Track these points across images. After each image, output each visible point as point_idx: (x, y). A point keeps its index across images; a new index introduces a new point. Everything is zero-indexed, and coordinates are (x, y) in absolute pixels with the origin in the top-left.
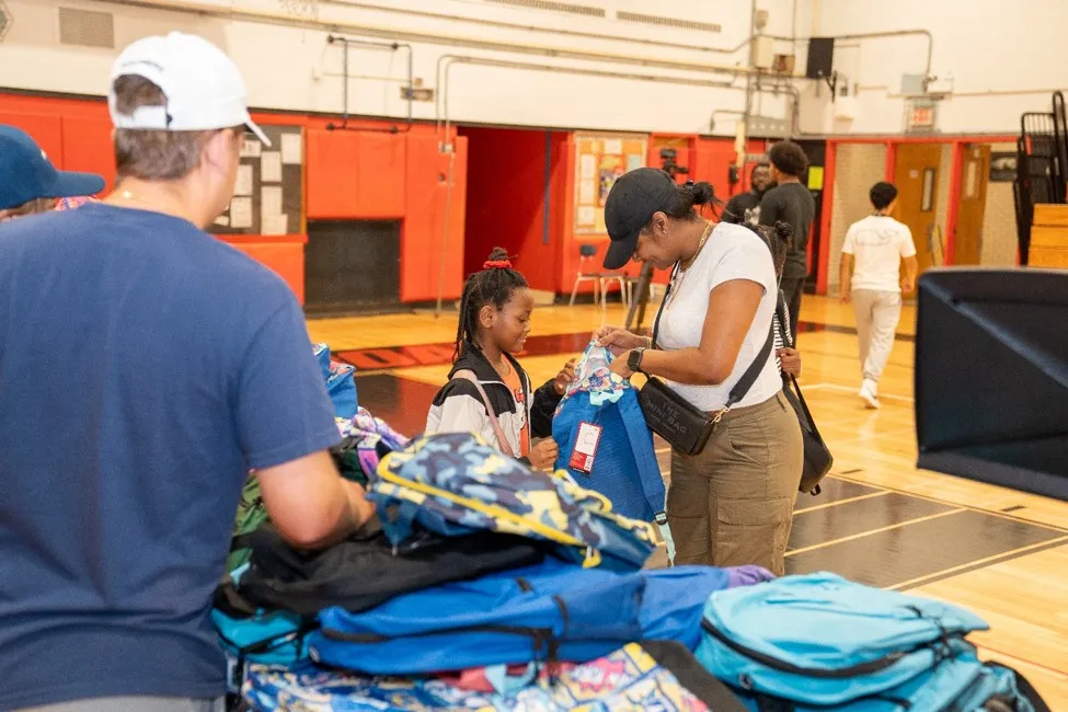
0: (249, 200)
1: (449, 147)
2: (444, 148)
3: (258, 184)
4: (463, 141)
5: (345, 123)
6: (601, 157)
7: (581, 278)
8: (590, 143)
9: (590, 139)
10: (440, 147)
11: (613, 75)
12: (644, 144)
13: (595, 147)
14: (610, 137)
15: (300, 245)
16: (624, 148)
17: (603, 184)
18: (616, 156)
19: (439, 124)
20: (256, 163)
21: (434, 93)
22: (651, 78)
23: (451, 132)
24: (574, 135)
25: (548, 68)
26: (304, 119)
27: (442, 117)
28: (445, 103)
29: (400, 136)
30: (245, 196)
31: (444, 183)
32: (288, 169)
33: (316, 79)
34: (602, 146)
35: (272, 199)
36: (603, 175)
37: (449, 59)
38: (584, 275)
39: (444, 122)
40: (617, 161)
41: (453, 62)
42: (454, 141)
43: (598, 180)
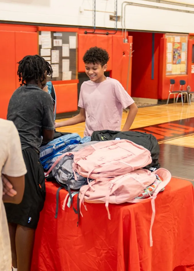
0: (58, 65)
1: (126, 40)
2: (124, 41)
3: (61, 58)
4: (131, 37)
5: (95, 31)
6: (174, 44)
7: (171, 93)
8: (170, 38)
9: (171, 36)
10: (123, 40)
11: (177, 10)
12: (186, 38)
13: (172, 40)
14: (177, 36)
15: (76, 84)
16: (181, 40)
17: (174, 54)
18: (178, 43)
19: (123, 30)
20: (60, 48)
21: (121, 18)
22: (188, 12)
23: (126, 34)
24: (166, 35)
25: (157, 7)
26: (77, 29)
27: (124, 28)
28: (124, 22)
29: (110, 36)
30: (57, 64)
31: (124, 55)
32: (72, 51)
33: (81, 12)
34: (174, 39)
35: (66, 64)
36: (174, 51)
37: (125, 4)
38: (172, 92)
39: (124, 29)
40: (179, 45)
41: (127, 4)
42: (127, 38)
43: (173, 53)
